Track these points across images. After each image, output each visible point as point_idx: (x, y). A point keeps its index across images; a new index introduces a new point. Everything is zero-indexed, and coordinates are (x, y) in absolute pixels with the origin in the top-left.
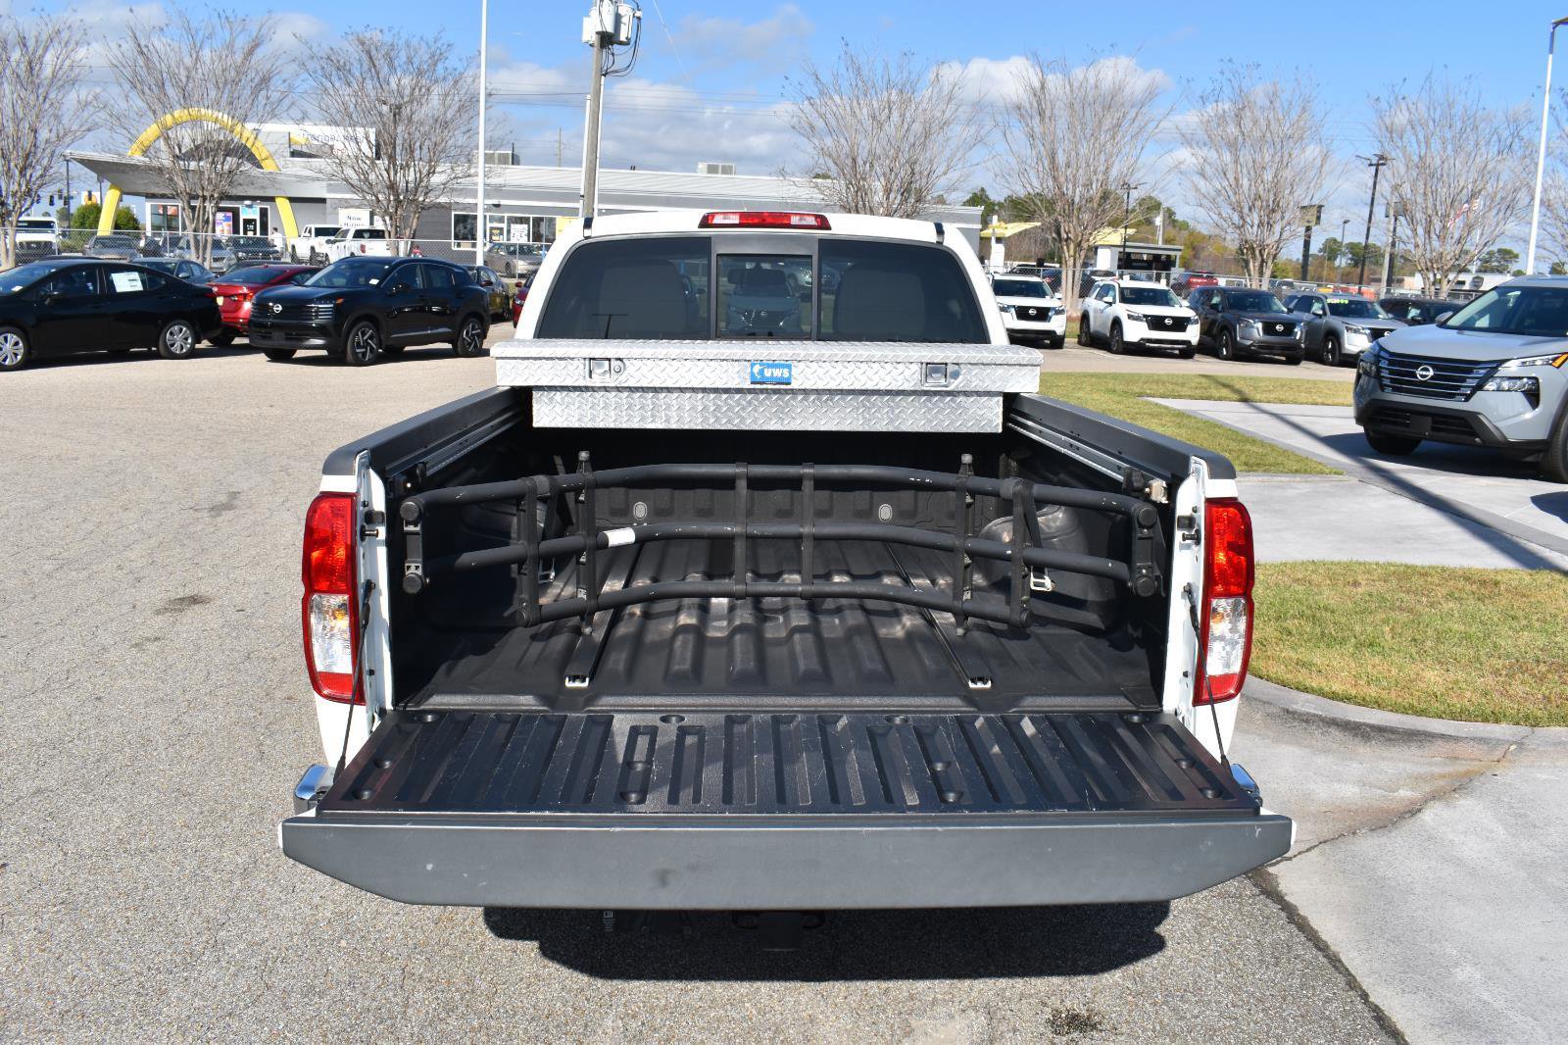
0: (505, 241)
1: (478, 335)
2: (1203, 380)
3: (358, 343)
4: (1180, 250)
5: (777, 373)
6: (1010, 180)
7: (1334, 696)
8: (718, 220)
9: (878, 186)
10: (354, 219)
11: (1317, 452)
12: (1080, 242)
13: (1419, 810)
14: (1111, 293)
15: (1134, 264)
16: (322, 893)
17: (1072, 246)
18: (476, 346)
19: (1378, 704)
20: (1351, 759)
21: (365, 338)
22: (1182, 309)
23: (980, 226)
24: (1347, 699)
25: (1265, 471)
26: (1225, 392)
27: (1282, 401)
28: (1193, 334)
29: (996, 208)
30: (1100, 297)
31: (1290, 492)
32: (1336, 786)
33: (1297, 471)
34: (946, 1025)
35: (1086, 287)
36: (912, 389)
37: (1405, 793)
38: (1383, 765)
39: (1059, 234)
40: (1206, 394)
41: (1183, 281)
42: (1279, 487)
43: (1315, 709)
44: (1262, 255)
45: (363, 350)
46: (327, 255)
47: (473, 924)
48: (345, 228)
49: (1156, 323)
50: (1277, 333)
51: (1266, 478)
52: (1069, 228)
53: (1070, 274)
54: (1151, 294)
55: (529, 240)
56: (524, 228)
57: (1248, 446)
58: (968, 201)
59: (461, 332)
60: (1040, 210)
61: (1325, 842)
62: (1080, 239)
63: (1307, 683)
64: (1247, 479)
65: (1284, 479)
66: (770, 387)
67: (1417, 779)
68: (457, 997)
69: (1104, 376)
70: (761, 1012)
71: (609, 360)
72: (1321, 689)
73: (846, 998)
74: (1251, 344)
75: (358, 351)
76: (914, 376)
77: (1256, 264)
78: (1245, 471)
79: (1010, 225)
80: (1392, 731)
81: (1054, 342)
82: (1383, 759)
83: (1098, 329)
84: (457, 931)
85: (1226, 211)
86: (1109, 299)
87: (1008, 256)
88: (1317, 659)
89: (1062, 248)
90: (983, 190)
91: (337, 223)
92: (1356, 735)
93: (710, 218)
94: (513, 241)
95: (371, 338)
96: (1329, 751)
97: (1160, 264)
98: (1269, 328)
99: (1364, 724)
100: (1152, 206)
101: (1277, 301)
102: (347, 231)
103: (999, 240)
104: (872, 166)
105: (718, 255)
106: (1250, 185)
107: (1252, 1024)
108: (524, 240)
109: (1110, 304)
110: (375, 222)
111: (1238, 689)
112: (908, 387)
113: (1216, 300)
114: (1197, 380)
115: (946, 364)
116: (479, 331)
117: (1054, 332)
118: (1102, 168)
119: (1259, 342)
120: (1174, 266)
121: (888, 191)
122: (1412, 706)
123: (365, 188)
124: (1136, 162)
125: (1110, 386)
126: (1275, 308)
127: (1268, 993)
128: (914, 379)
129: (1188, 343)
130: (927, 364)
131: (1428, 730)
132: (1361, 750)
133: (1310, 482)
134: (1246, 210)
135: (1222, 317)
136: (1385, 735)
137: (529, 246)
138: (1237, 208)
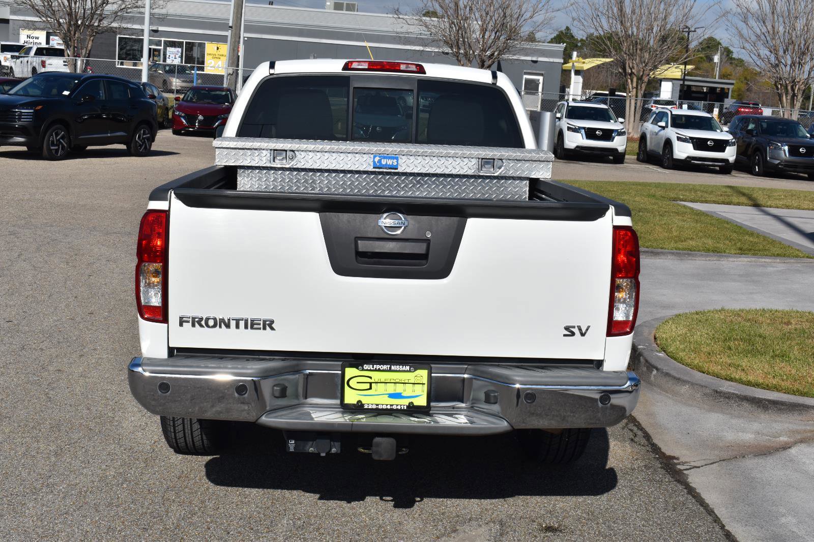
0: (161, 62)
1: (148, 139)
2: (728, 190)
3: (53, 142)
4: (732, 84)
5: (390, 162)
6: (585, 23)
7: (749, 383)
8: (354, 65)
9: (476, 25)
10: (33, 38)
11: (800, 243)
12: (642, 76)
13: (789, 448)
14: (665, 119)
15: (694, 95)
16: (107, 464)
17: (635, 80)
18: (145, 147)
19: (776, 388)
20: (755, 421)
21: (58, 138)
22: (723, 134)
23: (562, 61)
24: (757, 385)
25: (754, 254)
26: (743, 199)
27: (788, 207)
28: (730, 154)
29: (579, 44)
30: (655, 122)
31: (770, 269)
32: (740, 434)
33: (778, 255)
34: (476, 529)
35: (645, 114)
36: (472, 174)
37: (783, 439)
38: (774, 425)
39: (624, 69)
40: (727, 200)
41: (733, 110)
42: (762, 266)
43: (734, 390)
44: (793, 90)
45: (56, 148)
46: (11, 68)
47: (200, 480)
48: (28, 46)
49: (700, 144)
50: (800, 155)
51: (754, 259)
52: (634, 66)
53: (633, 102)
54: (697, 120)
55: (182, 62)
56: (178, 51)
57: (747, 237)
58: (555, 38)
59: (134, 136)
60: (609, 49)
61: (724, 460)
62: (641, 74)
63: (732, 376)
64: (740, 259)
65: (767, 260)
66: (385, 170)
67: (794, 432)
68: (197, 509)
69: (649, 185)
70: (372, 519)
71: (286, 151)
72: (740, 379)
73: (420, 515)
74: (779, 164)
75: (52, 148)
76: (475, 166)
77: (789, 98)
78: (738, 254)
79: (587, 60)
80: (782, 403)
81: (616, 157)
82: (776, 421)
83: (653, 148)
84: (192, 482)
85: (764, 52)
86: (663, 124)
87: (586, 86)
88: (744, 363)
89: (627, 81)
90: (568, 28)
91: (18, 41)
92: (759, 407)
93: (350, 64)
94: (169, 61)
95: (62, 138)
96: (742, 416)
97: (715, 96)
98: (793, 151)
99: (765, 400)
100: (711, 45)
101: (802, 128)
102: (30, 48)
103: (578, 72)
104: (471, 9)
105: (354, 88)
106: (785, 32)
107: (652, 534)
108: (177, 62)
109: (663, 128)
110: (51, 42)
111: (632, 329)
112: (470, 172)
113: (751, 126)
114: (724, 189)
115: (494, 159)
116: (148, 135)
117: (616, 150)
118: (661, 16)
119: (786, 161)
120: (727, 97)
121: (484, 30)
122: (798, 390)
123: (49, 14)
124: (690, 10)
125: (652, 191)
126: (800, 134)
127: (665, 522)
128: (474, 168)
129: (726, 161)
130: (482, 159)
131: (806, 404)
132: (762, 416)
133: (787, 263)
134: (781, 53)
135: (757, 141)
136: (778, 406)
137: (183, 67)
138: (774, 50)
